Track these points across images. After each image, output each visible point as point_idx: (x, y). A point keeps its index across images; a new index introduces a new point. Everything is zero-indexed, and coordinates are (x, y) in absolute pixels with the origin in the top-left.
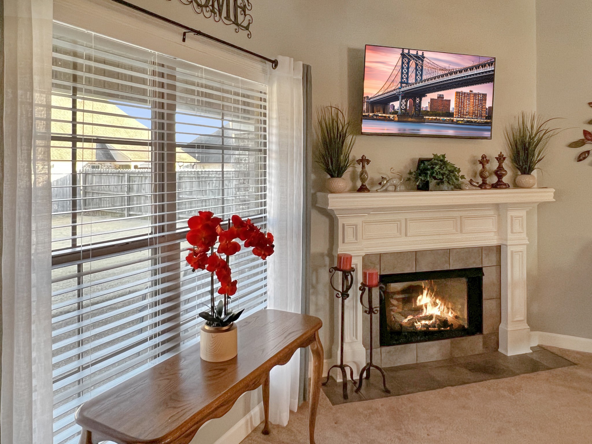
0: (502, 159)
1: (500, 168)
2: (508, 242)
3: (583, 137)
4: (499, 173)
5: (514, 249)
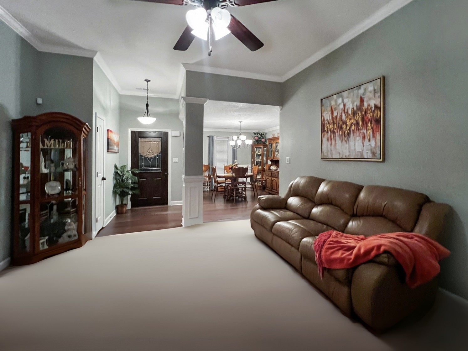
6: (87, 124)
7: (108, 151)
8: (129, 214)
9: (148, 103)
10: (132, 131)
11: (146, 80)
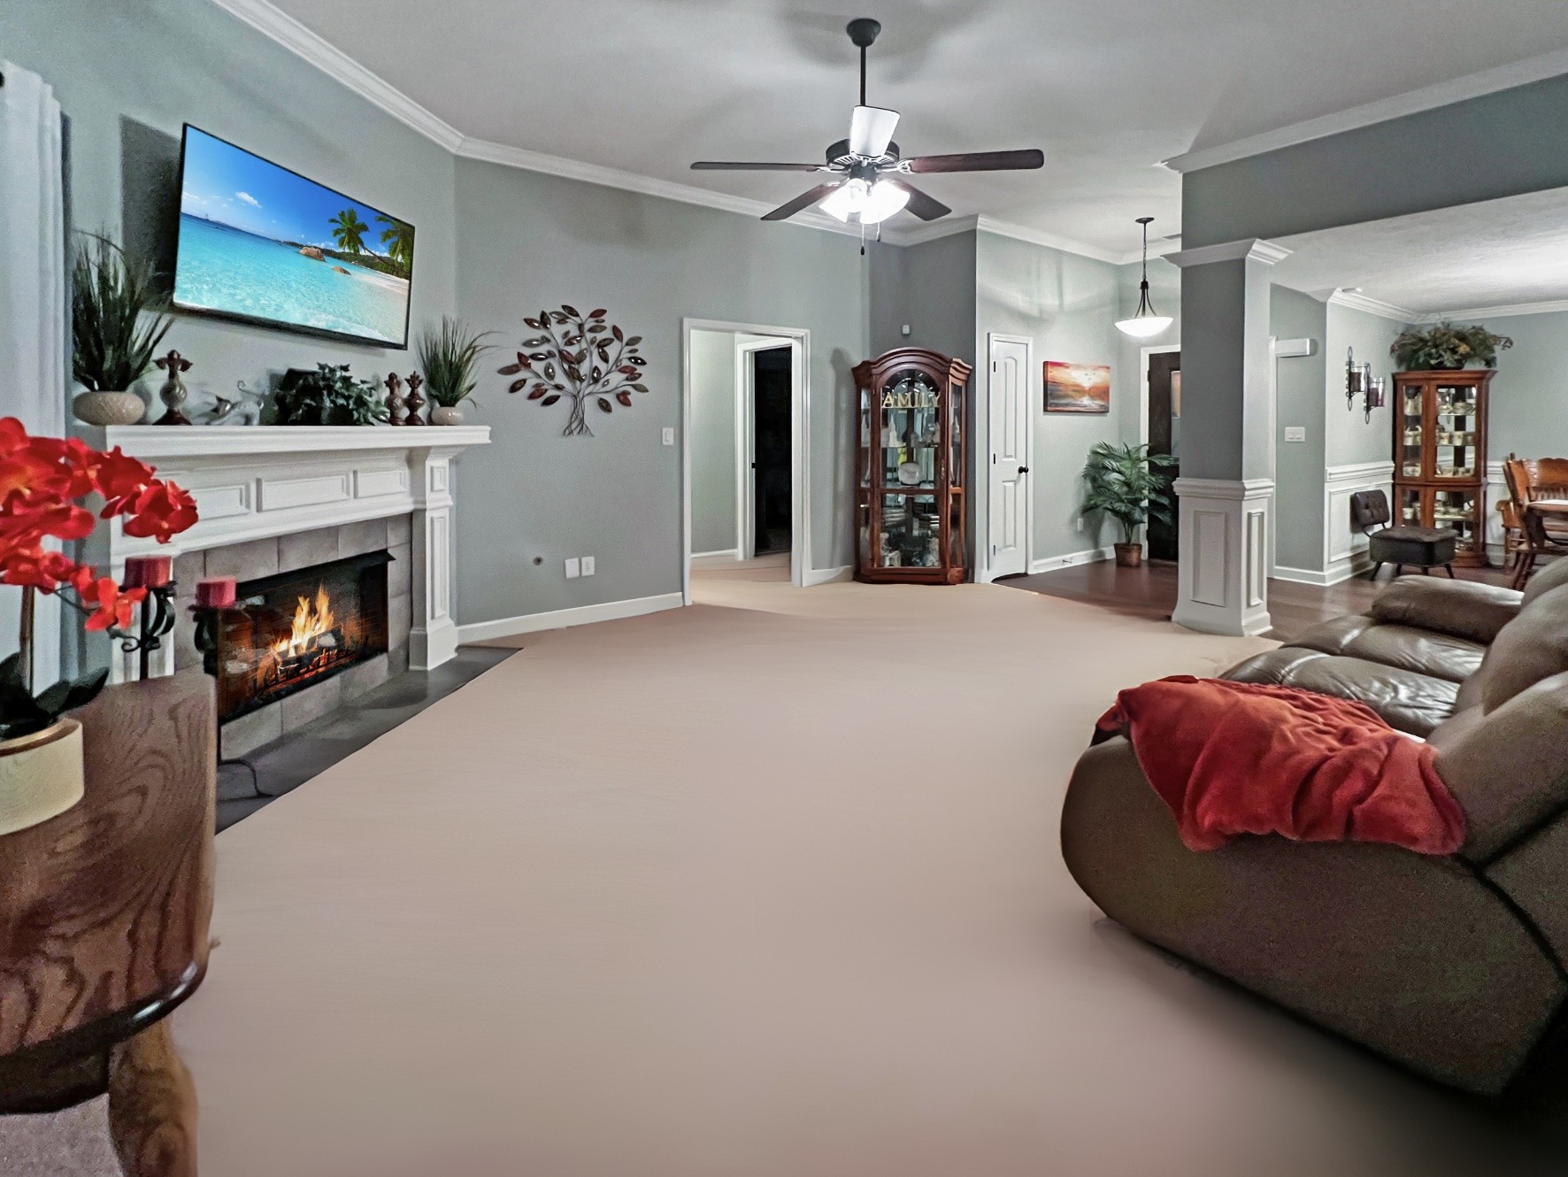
0: (417, 382)
1: (413, 394)
2: (427, 504)
3: (516, 361)
4: (411, 403)
5: (436, 514)
6: (954, 360)
7: (1045, 410)
8: (1145, 570)
9: (1147, 280)
10: (1150, 355)
11: (1139, 221)
